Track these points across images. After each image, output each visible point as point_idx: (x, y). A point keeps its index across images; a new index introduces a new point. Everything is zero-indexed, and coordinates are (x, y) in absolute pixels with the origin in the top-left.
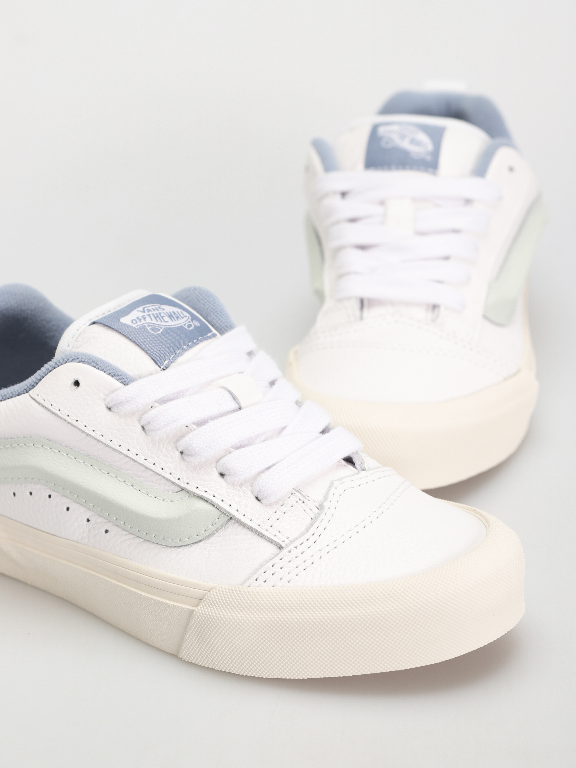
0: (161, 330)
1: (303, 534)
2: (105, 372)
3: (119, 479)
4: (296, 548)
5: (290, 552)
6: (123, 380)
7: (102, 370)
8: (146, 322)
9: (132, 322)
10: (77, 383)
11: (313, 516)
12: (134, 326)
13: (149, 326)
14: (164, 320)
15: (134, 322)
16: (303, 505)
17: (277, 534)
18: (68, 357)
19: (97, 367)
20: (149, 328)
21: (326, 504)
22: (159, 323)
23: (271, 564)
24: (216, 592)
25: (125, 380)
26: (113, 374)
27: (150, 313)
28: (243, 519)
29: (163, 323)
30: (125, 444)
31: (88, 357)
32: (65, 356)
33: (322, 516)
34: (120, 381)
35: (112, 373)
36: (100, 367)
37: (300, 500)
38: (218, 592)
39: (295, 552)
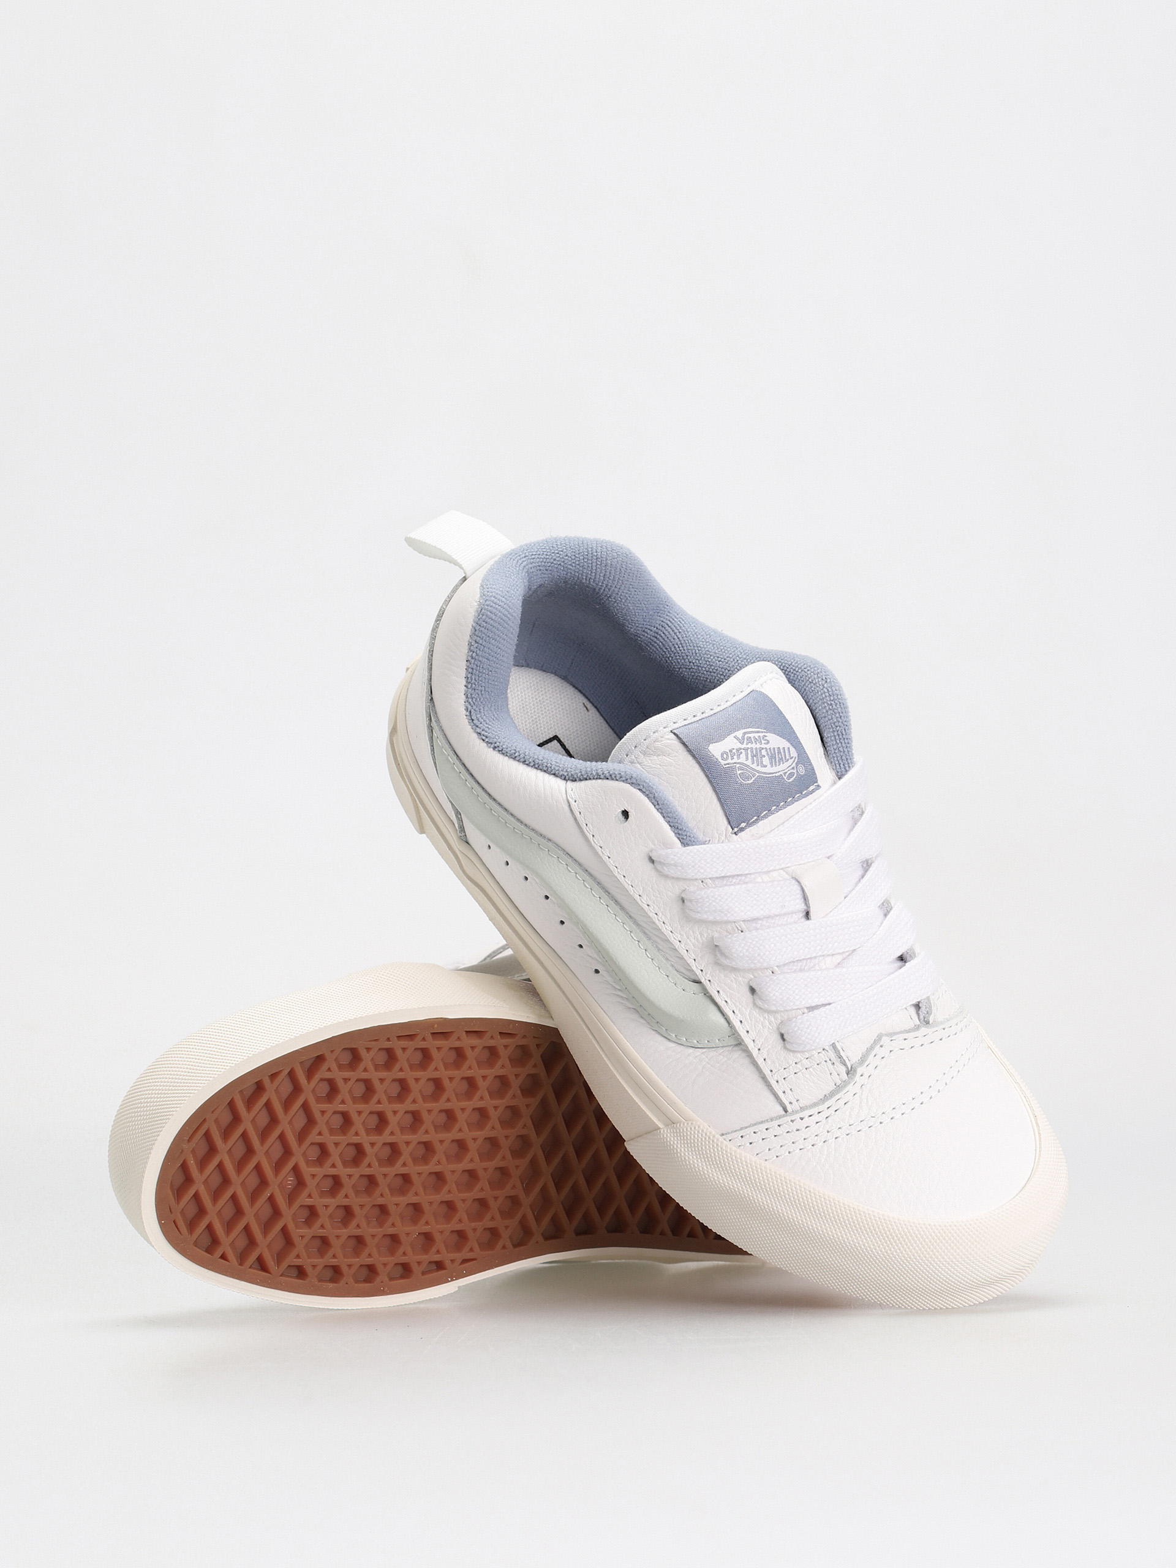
0: (753, 779)
1: (815, 1105)
2: (664, 817)
3: (633, 936)
4: (802, 1119)
5: (792, 1121)
6: (680, 837)
7: (661, 813)
8: (739, 761)
9: (722, 755)
10: (626, 814)
11: (839, 1082)
12: (723, 762)
13: (740, 769)
14: (762, 762)
15: (725, 756)
16: (831, 1067)
17: (788, 1091)
18: (627, 777)
19: (657, 806)
20: (740, 772)
21: (859, 1071)
22: (754, 766)
23: (766, 1126)
24: (691, 1129)
25: (685, 838)
26: (672, 825)
27: (750, 746)
28: (755, 1053)
29: (759, 768)
30: (655, 906)
31: (650, 789)
32: (626, 772)
33: (850, 1087)
34: (678, 835)
35: (672, 822)
36: (660, 809)
37: (830, 1060)
38: (693, 1129)
39: (798, 1124)
